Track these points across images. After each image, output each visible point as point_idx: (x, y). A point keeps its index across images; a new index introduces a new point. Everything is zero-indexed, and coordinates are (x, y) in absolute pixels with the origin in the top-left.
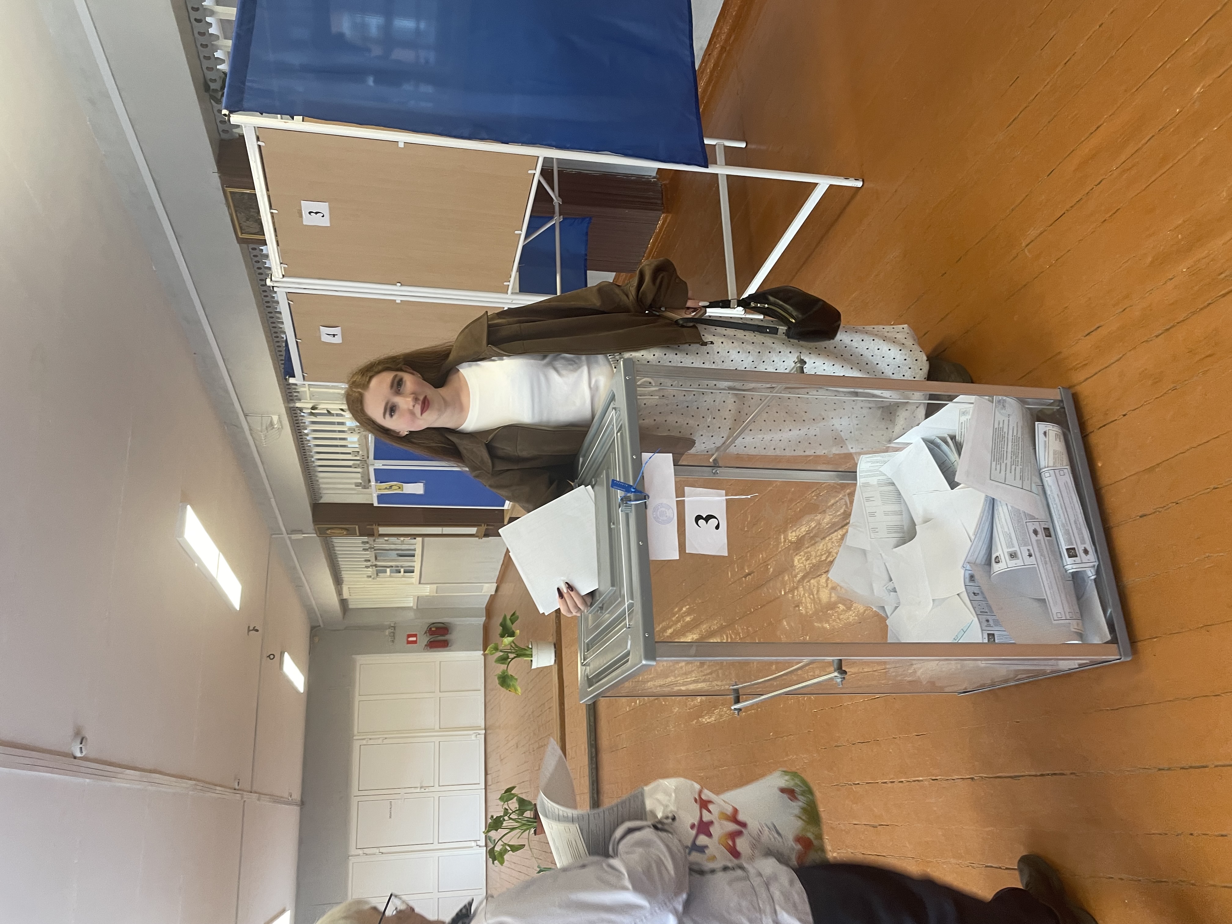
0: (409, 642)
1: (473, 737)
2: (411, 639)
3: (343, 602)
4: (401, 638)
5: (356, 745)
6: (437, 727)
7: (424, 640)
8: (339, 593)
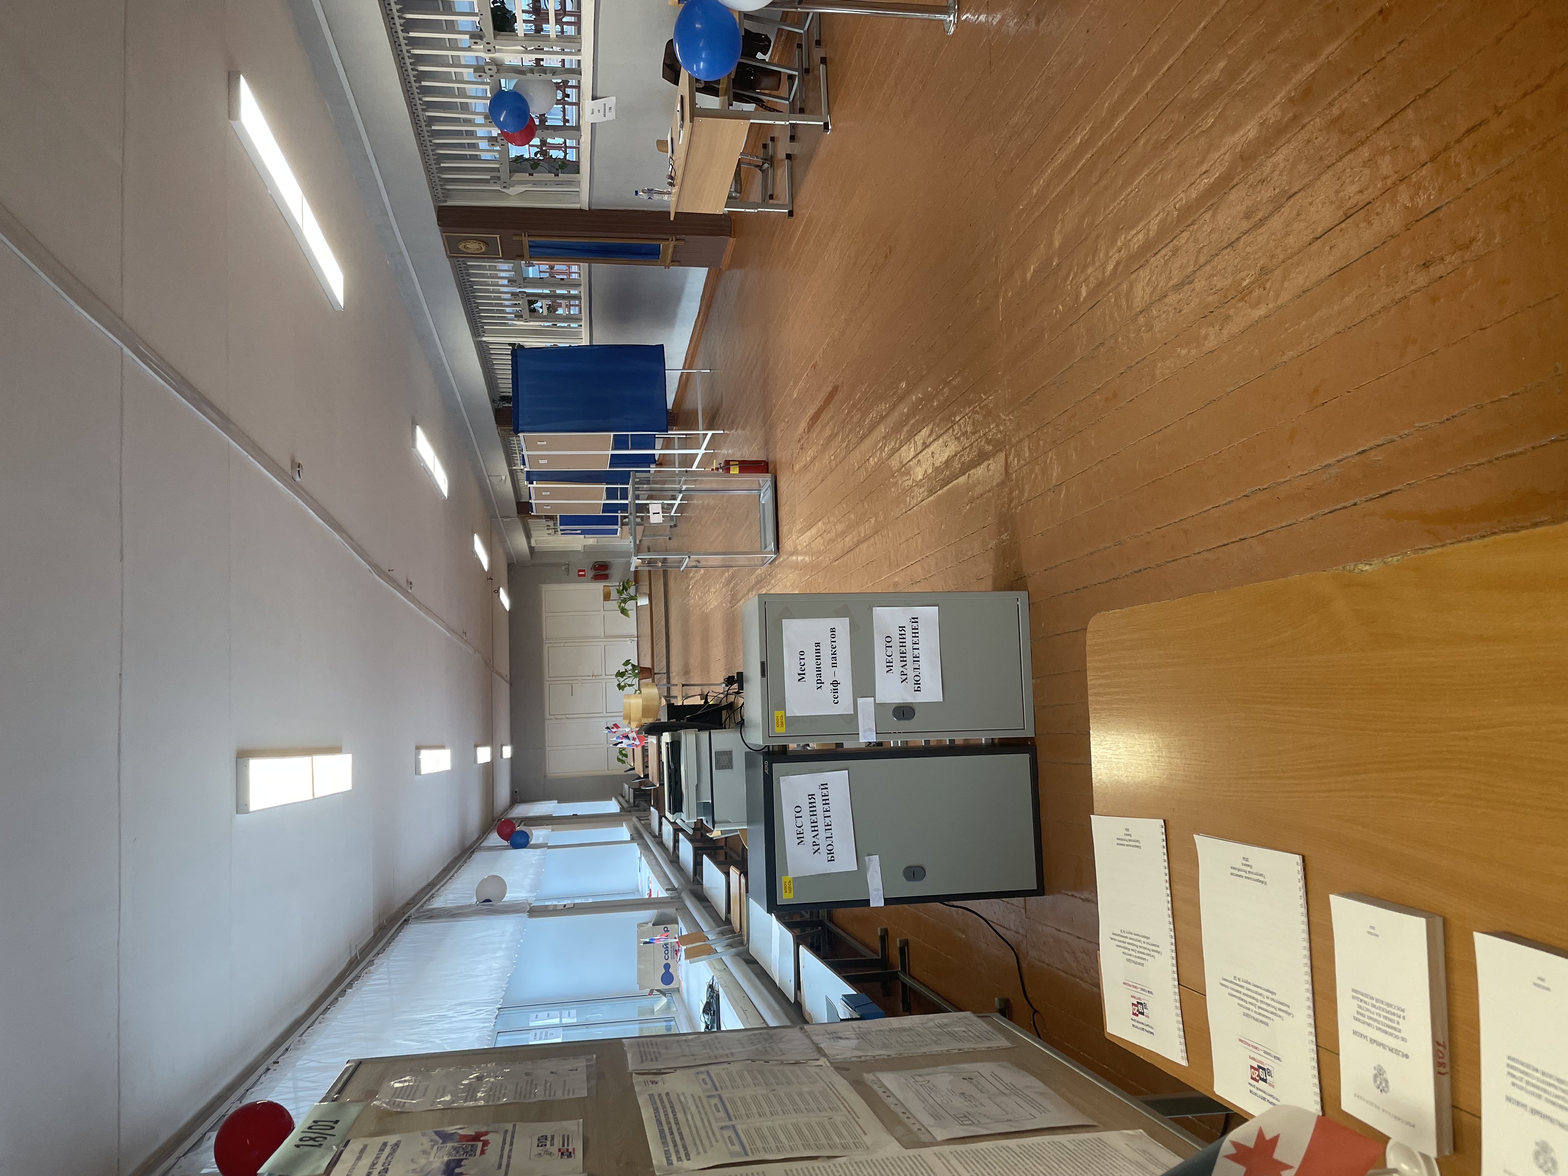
0: (579, 576)
1: (629, 643)
2: (580, 573)
3: (531, 549)
4: (574, 573)
5: (546, 647)
6: (603, 636)
7: (590, 574)
8: (529, 542)
